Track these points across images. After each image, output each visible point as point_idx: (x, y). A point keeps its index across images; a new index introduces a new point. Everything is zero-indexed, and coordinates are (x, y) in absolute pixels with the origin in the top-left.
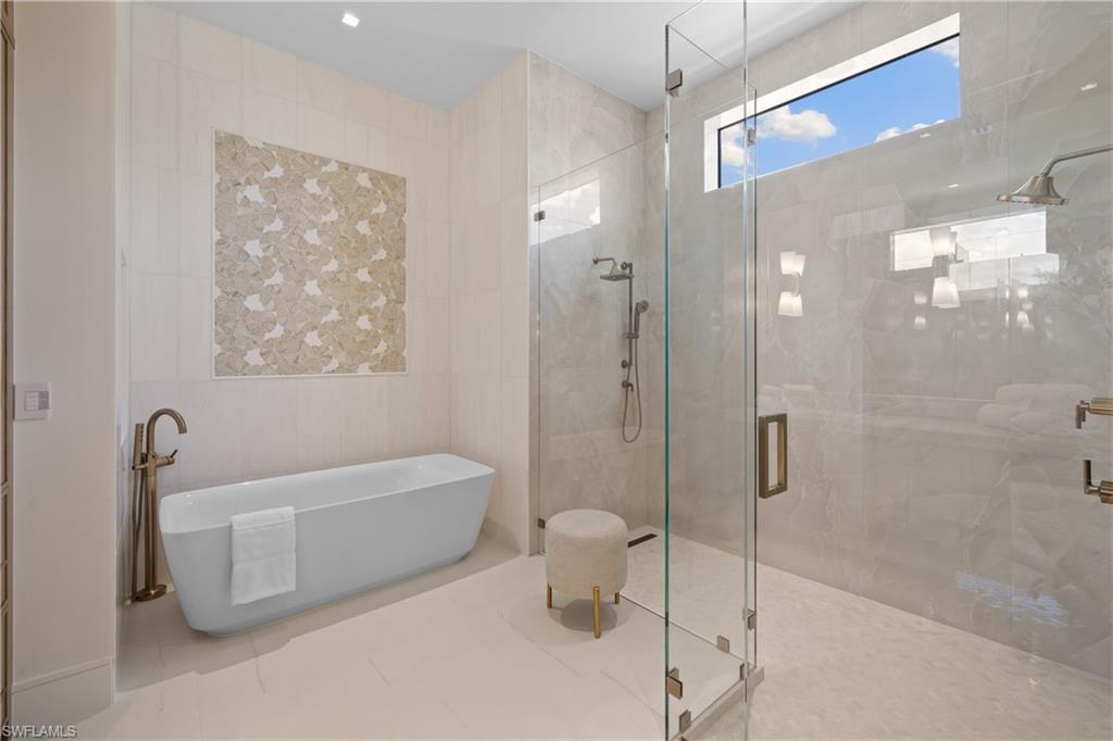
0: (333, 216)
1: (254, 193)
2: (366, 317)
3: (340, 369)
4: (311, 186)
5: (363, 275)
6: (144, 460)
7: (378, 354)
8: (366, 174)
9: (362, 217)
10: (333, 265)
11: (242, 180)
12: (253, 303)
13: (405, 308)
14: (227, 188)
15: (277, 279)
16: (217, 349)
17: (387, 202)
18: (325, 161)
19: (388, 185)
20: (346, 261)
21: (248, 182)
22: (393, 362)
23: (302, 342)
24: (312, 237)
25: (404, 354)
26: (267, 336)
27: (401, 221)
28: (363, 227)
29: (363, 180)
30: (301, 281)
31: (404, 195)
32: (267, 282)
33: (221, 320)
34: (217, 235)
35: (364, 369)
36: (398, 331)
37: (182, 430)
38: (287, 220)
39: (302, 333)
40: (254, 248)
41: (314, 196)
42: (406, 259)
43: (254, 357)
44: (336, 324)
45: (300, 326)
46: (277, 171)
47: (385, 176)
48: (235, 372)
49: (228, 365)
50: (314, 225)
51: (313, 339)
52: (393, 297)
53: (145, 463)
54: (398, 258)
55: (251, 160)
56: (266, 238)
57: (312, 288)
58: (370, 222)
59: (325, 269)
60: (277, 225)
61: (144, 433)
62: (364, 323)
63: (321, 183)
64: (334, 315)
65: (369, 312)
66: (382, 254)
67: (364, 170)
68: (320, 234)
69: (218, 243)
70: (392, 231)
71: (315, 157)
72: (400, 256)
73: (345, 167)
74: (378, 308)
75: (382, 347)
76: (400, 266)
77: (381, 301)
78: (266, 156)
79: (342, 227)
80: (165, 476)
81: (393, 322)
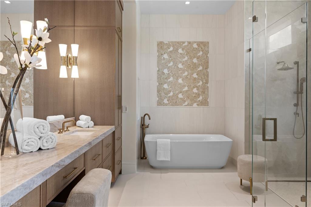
0: (186, 58)
1: (166, 56)
2: (196, 88)
3: (188, 105)
4: (180, 51)
5: (195, 75)
6: (143, 126)
7: (199, 100)
8: (196, 44)
9: (194, 57)
10: (186, 73)
11: (163, 53)
12: (166, 86)
13: (208, 85)
14: (160, 56)
15: (171, 79)
16: (157, 99)
17: (202, 51)
18: (184, 43)
19: (203, 45)
20: (190, 72)
21: (164, 54)
22: (205, 103)
23: (178, 97)
24: (180, 66)
25: (208, 100)
26: (169, 95)
27: (207, 56)
28: (195, 60)
29: (195, 46)
30: (177, 79)
31: (208, 47)
32: (169, 80)
33: (158, 91)
34: (157, 69)
35: (195, 105)
36: (206, 93)
37: (150, 119)
38: (174, 62)
39: (178, 94)
40: (166, 71)
41: (181, 54)
42: (209, 69)
43: (166, 101)
44: (187, 91)
45: (177, 92)
46: (171, 49)
47: (202, 43)
48: (161, 105)
49: (160, 103)
50: (181, 62)
51: (180, 96)
52: (204, 81)
53: (143, 127)
54: (206, 69)
55: (165, 47)
56: (169, 68)
57: (180, 81)
58: (197, 59)
59: (184, 75)
60: (171, 64)
61: (143, 119)
62: (195, 90)
63: (183, 49)
64: (186, 89)
65: (197, 87)
66: (201, 68)
67: (195, 42)
68: (182, 65)
69: (158, 71)
70: (204, 60)
71: (181, 42)
72: (207, 68)
73: (189, 43)
74: (199, 85)
75: (201, 98)
76: (207, 71)
77: (201, 83)
78: (168, 45)
79: (188, 61)
80: (147, 130)
81: (204, 90)
